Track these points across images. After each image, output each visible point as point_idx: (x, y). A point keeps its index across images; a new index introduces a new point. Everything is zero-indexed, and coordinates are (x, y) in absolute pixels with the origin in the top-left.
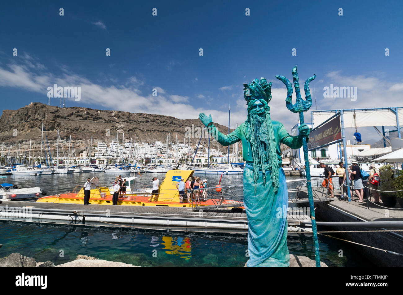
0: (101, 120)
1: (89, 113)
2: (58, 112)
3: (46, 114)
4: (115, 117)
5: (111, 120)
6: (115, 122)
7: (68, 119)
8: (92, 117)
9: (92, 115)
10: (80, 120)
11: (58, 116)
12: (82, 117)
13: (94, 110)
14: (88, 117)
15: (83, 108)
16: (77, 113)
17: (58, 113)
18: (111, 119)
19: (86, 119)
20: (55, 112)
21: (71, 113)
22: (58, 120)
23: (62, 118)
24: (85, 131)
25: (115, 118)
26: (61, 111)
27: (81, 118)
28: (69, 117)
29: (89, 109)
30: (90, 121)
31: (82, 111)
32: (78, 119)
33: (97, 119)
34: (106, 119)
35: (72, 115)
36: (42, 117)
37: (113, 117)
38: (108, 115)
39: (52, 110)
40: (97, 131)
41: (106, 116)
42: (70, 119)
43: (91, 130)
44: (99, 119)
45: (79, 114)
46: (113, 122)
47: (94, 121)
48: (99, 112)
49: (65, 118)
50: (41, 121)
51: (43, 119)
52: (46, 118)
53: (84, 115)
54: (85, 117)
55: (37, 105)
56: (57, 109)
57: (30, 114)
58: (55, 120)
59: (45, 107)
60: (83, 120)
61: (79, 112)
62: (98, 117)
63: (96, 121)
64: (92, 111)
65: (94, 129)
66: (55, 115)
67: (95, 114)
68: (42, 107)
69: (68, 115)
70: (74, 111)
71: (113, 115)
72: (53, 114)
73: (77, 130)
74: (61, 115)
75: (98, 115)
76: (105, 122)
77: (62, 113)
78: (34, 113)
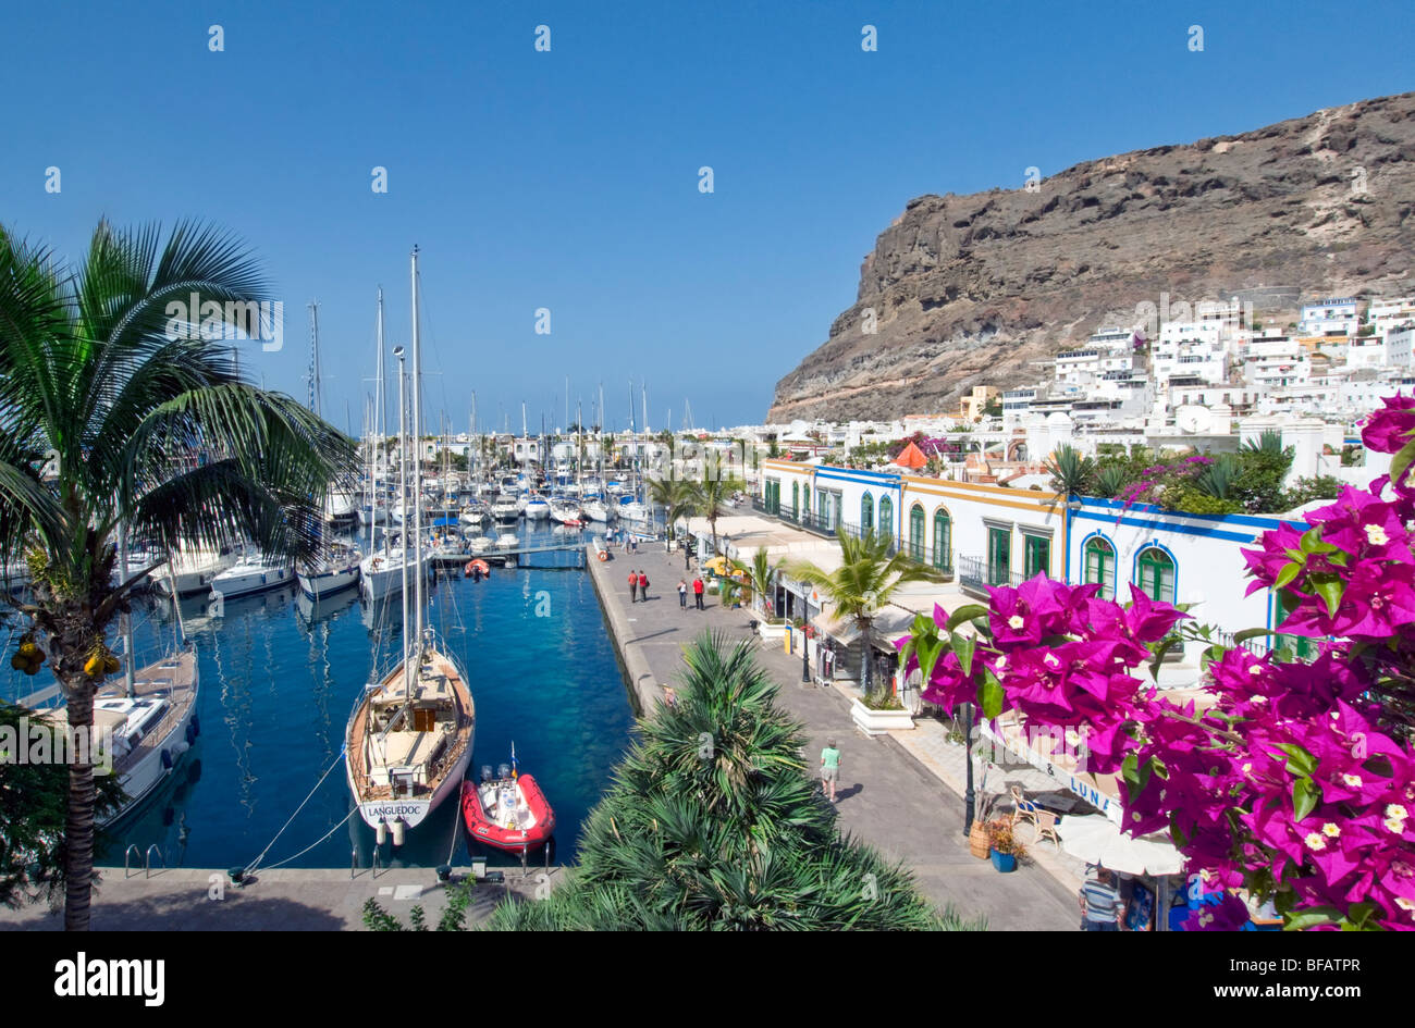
0: (1216, 194)
1: (1141, 174)
2: (990, 213)
3: (941, 235)
4: (1322, 147)
5: (1282, 179)
6: (1313, 183)
7: (1026, 232)
8: (1158, 192)
9: (1163, 181)
10: (1083, 223)
11: (982, 235)
12: (1096, 207)
13: (1186, 148)
14: (1139, 197)
15: (1115, 157)
16: (1076, 194)
17: (989, 217)
18: (1283, 172)
19: (1118, 210)
20: (974, 216)
21: (1048, 201)
22: (979, 249)
23: (998, 236)
24: (1085, 276)
25: (1321, 155)
26: (1003, 206)
27: (1092, 212)
28: (1028, 227)
29: (1153, 152)
30: (1138, 215)
31: (1109, 174)
32: (1075, 221)
33: (1191, 192)
34: (1252, 179)
35: (1050, 208)
36: (932, 253)
37: (1306, 151)
38: (1274, 149)
39: (965, 211)
40: (1155, 262)
41: (1258, 161)
42: (1030, 235)
43: (1121, 266)
44: (1198, 190)
45: (1086, 194)
46: (1293, 182)
47: (1164, 213)
48: (1221, 148)
49: (1013, 234)
50: (927, 268)
51: (934, 262)
52: (944, 250)
53: (1112, 191)
54: (1115, 201)
55: (917, 209)
56: (987, 200)
57: (897, 252)
58: (969, 253)
59: (943, 206)
60: (1100, 218)
61: (1089, 184)
62: (1197, 181)
63: (1175, 205)
64: (1176, 155)
65: (1145, 255)
66: (972, 231)
67: (1186, 166)
68: (931, 212)
69: (1028, 215)
70: (1065, 189)
71: (1307, 143)
72: (963, 231)
73: (1042, 281)
74: (995, 225)
75: (1198, 170)
76: (1238, 196)
77: (1004, 212)
78: (910, 244)
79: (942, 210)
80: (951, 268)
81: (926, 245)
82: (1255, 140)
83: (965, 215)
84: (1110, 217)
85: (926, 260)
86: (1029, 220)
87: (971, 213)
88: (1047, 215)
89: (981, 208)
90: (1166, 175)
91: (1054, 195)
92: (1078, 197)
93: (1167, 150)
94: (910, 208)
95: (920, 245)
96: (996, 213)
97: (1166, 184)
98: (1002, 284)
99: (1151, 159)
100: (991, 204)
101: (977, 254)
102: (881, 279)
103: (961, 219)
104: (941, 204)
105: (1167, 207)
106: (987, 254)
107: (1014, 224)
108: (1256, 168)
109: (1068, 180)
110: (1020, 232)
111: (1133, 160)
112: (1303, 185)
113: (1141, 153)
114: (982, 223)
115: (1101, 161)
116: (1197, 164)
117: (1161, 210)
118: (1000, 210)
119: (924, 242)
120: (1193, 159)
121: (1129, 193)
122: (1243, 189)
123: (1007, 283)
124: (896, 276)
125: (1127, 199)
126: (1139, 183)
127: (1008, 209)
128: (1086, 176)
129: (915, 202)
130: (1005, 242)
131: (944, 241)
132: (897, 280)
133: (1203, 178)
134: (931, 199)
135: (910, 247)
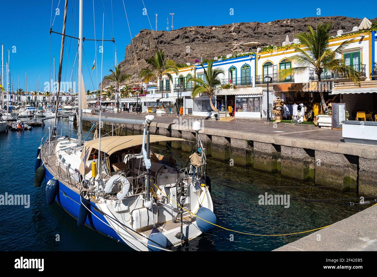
0: (214, 40)
1: (198, 32)
3: (150, 41)
4: (234, 32)
5: (227, 38)
6: (233, 40)
7: (172, 43)
8: (202, 37)
9: (202, 34)
10: (186, 42)
11: (161, 42)
12: (188, 39)
13: (207, 27)
14: (197, 38)
15: (192, 26)
16: (183, 35)
17: (163, 38)
18: (227, 36)
19: (193, 40)
21: (177, 35)
22: (160, 46)
23: (165, 43)
24: (188, 56)
25: (234, 34)
26: (166, 35)
27: (187, 40)
28: (173, 42)
29: (200, 27)
30: (197, 42)
31: (191, 31)
32: (184, 42)
33: (209, 38)
34: (221, 37)
35: (178, 37)
36: (148, 46)
37: (231, 32)
38: (224, 31)
39: (156, 35)
40: (203, 55)
41: (222, 33)
43: (195, 55)
44: (210, 38)
45: (186, 35)
46: (229, 39)
47: (203, 43)
48: (214, 29)
49: (169, 43)
50: (146, 50)
51: (148, 49)
52: (151, 46)
53: (192, 35)
54: (193, 38)
55: (143, 33)
56: (162, 33)
57: (137, 45)
58: (158, 47)
59: (150, 33)
60: (189, 42)
61: (186, 33)
62: (210, 36)
63: (206, 41)
64: (205, 29)
65: (200, 52)
66: (158, 41)
67: (207, 32)
68: (147, 34)
70: (181, 33)
71: (231, 30)
72: (156, 41)
73: (178, 56)
74: (164, 40)
75: (210, 33)
76: (218, 41)
77: (166, 37)
78: (141, 43)
79: (150, 34)
80: (153, 51)
81: (146, 43)
82: (220, 28)
84: (192, 42)
85: (146, 48)
86: (173, 40)
87: (158, 36)
88: (177, 39)
89: (160, 35)
90: (203, 33)
91: (178, 34)
92: (184, 36)
93: (203, 27)
94: (141, 32)
95: (144, 43)
97: (203, 35)
98: (167, 56)
99: (200, 29)
100: (163, 34)
101: (160, 48)
102: (133, 52)
103: (155, 37)
105: (204, 41)
106: (163, 48)
107: (169, 40)
108: (221, 34)
109: (181, 31)
110: (171, 43)
111: (196, 28)
112: (231, 40)
114: (161, 39)
115: (188, 27)
116: (210, 32)
117: (203, 42)
118: (165, 36)
119: (145, 43)
120: (208, 31)
121: (196, 36)
122: (219, 39)
123: (169, 56)
124: (137, 52)
125: (195, 38)
126: (197, 34)
127: (167, 36)
128: (185, 30)
130: (167, 45)
131: (151, 43)
132: (138, 53)
133: (211, 35)
134: (146, 30)
135: (141, 44)
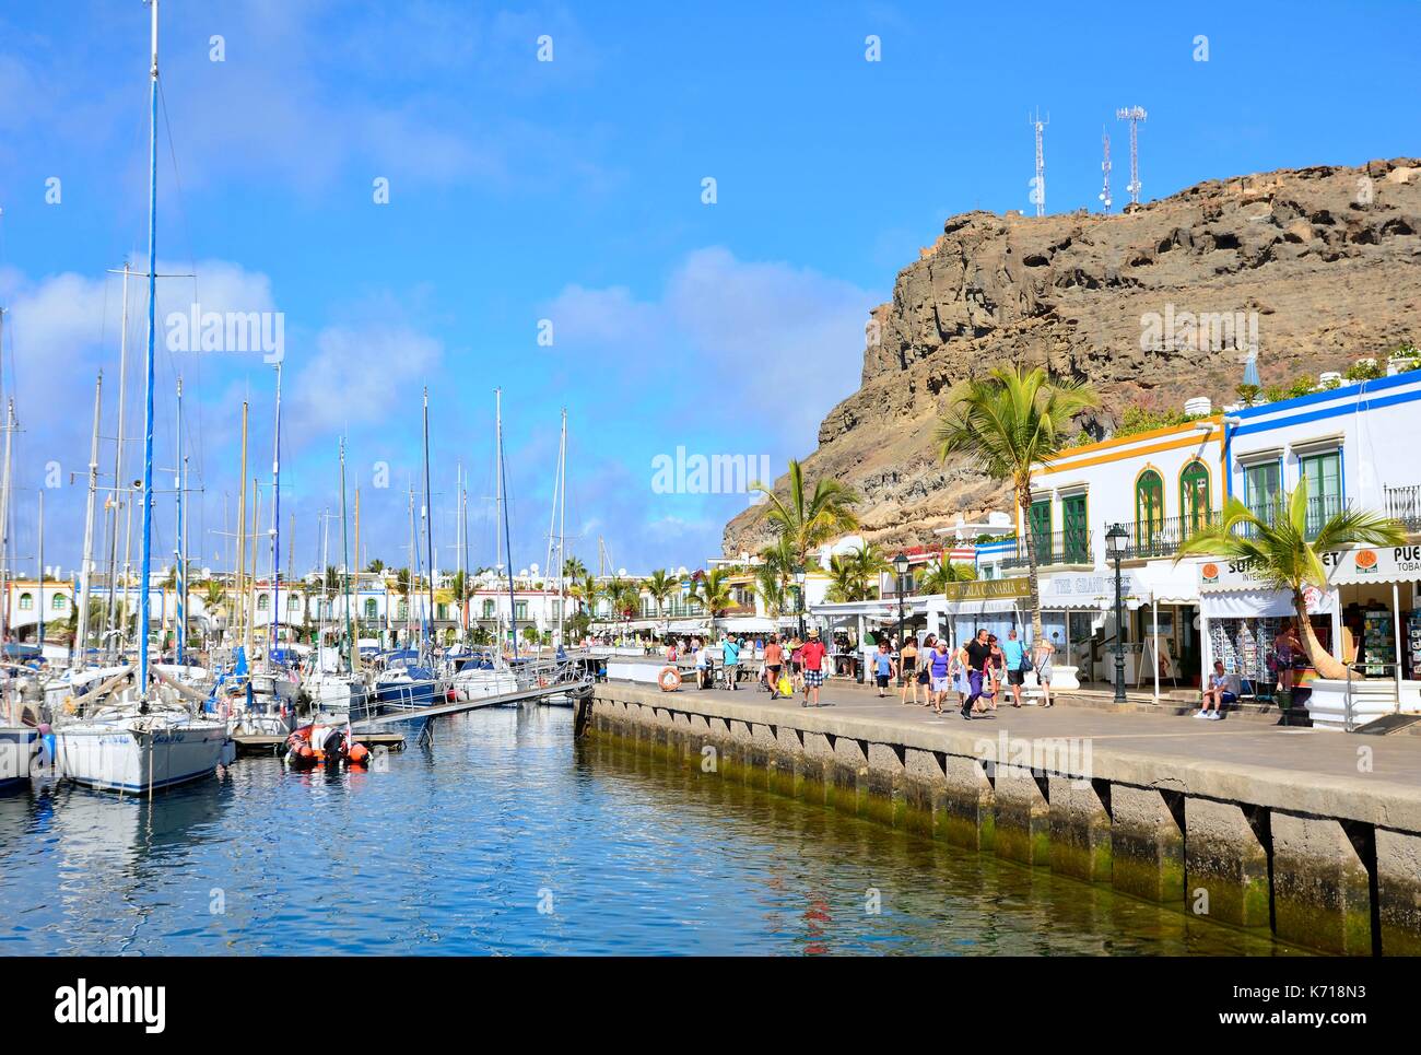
0: (1401, 241)
1: (1295, 205)
2: (1076, 246)
3: (1004, 276)
7: (1135, 281)
8: (1321, 234)
9: (1325, 217)
10: (1219, 272)
11: (1069, 280)
12: (1234, 252)
14: (1294, 239)
15: (1254, 176)
17: (1077, 253)
19: (1266, 256)
20: (1053, 250)
21: (1163, 235)
22: (1066, 303)
23: (1093, 284)
24: (1231, 354)
26: (1096, 237)
27: (1228, 257)
28: (1139, 272)
29: (1307, 174)
30: (1295, 266)
31: (1247, 201)
32: (1205, 269)
33: (1365, 237)
35: (1165, 246)
36: (989, 306)
39: (1038, 241)
40: (1330, 337)
42: (1141, 285)
43: (1282, 341)
44: (1376, 234)
45: (1219, 228)
47: (1332, 264)
48: (1400, 175)
49: (1115, 282)
50: (981, 332)
51: (993, 321)
52: (1008, 302)
53: (1253, 225)
54: (1263, 241)
55: (961, 231)
56: (1070, 226)
58: (1050, 308)
59: (1002, 232)
60: (1242, 267)
61: (1220, 214)
62: (1373, 220)
63: (1346, 255)
64: (1338, 181)
65: (1312, 326)
66: (1052, 273)
68: (984, 238)
69: (1136, 255)
70: (1187, 218)
72: (1039, 272)
74: (1087, 266)
75: (1374, 205)
77: (1099, 248)
78: (953, 289)
79: (1003, 237)
80: (1023, 331)
81: (980, 291)
83: (1042, 249)
84: (1254, 267)
85: (980, 317)
86: (1138, 263)
87: (1048, 245)
88: (1164, 257)
89: (1062, 238)
90: (1330, 209)
91: (1170, 226)
92: (1207, 233)
93: (1326, 172)
94: (949, 229)
96: (1086, 248)
97: (1331, 222)
98: (1108, 359)
99: (1305, 184)
100: (1078, 232)
101: (1063, 310)
102: (905, 347)
103: (1035, 252)
104: (1000, 226)
105: (1335, 257)
106: (1079, 310)
107: (1117, 265)
109: (1188, 205)
110: (1126, 280)
111: (1280, 183)
113: (1289, 174)
114: (1065, 262)
115: (1234, 181)
117: (1328, 261)
118: (1092, 244)
119: (976, 287)
121: (1280, 233)
123: (1116, 359)
124: (930, 342)
125: (1278, 240)
126: (1291, 217)
127: (1104, 243)
128: (1215, 200)
129: (959, 221)
130: (1104, 295)
131: (1008, 287)
132: (933, 349)
133: (1381, 218)
134: (983, 219)
135: (954, 294)
